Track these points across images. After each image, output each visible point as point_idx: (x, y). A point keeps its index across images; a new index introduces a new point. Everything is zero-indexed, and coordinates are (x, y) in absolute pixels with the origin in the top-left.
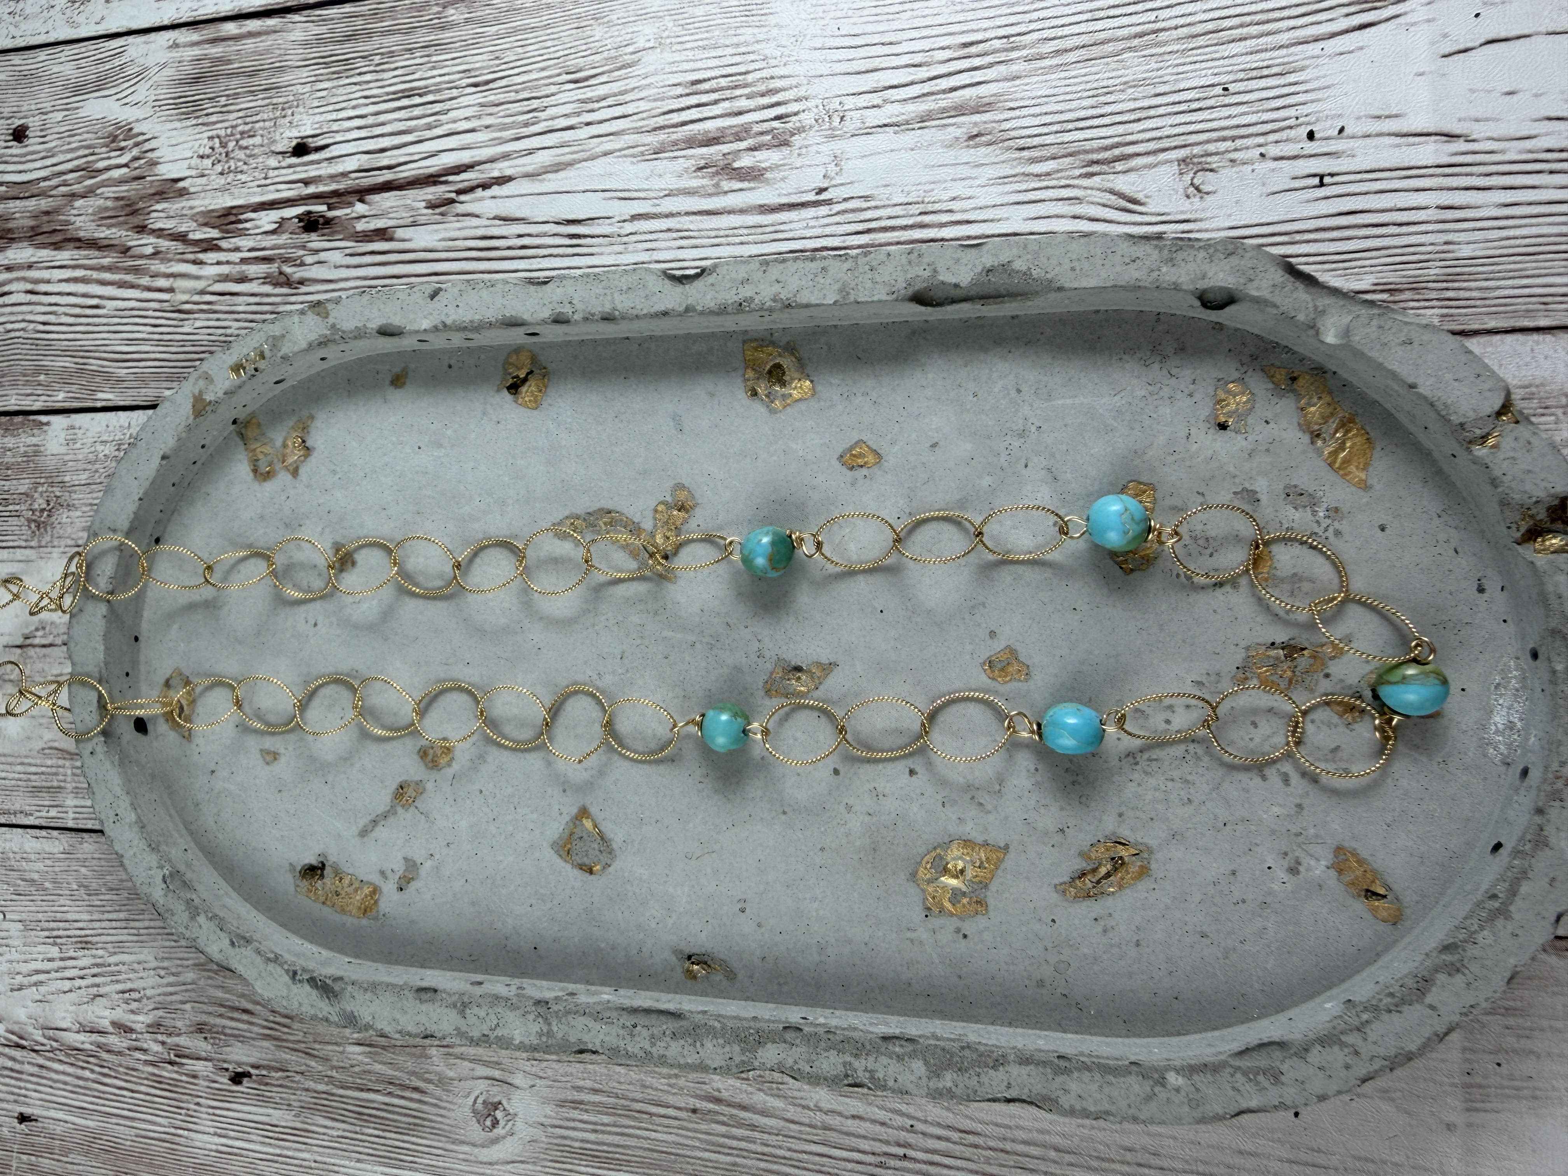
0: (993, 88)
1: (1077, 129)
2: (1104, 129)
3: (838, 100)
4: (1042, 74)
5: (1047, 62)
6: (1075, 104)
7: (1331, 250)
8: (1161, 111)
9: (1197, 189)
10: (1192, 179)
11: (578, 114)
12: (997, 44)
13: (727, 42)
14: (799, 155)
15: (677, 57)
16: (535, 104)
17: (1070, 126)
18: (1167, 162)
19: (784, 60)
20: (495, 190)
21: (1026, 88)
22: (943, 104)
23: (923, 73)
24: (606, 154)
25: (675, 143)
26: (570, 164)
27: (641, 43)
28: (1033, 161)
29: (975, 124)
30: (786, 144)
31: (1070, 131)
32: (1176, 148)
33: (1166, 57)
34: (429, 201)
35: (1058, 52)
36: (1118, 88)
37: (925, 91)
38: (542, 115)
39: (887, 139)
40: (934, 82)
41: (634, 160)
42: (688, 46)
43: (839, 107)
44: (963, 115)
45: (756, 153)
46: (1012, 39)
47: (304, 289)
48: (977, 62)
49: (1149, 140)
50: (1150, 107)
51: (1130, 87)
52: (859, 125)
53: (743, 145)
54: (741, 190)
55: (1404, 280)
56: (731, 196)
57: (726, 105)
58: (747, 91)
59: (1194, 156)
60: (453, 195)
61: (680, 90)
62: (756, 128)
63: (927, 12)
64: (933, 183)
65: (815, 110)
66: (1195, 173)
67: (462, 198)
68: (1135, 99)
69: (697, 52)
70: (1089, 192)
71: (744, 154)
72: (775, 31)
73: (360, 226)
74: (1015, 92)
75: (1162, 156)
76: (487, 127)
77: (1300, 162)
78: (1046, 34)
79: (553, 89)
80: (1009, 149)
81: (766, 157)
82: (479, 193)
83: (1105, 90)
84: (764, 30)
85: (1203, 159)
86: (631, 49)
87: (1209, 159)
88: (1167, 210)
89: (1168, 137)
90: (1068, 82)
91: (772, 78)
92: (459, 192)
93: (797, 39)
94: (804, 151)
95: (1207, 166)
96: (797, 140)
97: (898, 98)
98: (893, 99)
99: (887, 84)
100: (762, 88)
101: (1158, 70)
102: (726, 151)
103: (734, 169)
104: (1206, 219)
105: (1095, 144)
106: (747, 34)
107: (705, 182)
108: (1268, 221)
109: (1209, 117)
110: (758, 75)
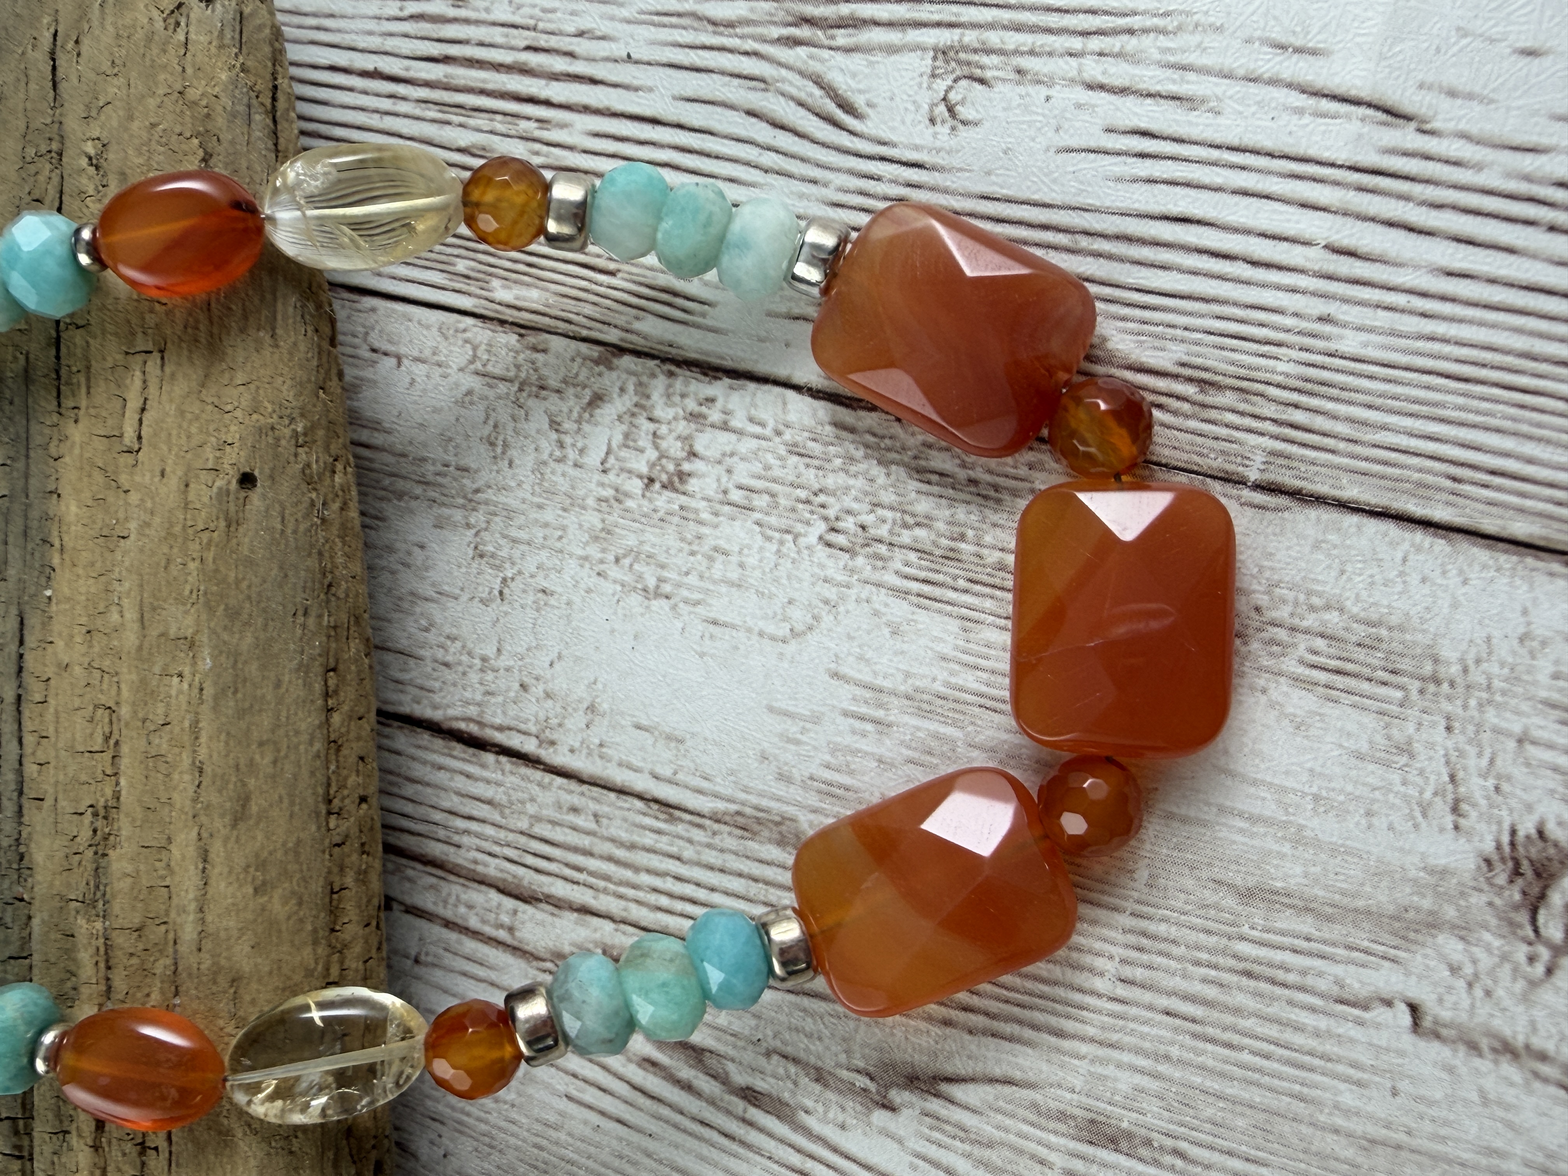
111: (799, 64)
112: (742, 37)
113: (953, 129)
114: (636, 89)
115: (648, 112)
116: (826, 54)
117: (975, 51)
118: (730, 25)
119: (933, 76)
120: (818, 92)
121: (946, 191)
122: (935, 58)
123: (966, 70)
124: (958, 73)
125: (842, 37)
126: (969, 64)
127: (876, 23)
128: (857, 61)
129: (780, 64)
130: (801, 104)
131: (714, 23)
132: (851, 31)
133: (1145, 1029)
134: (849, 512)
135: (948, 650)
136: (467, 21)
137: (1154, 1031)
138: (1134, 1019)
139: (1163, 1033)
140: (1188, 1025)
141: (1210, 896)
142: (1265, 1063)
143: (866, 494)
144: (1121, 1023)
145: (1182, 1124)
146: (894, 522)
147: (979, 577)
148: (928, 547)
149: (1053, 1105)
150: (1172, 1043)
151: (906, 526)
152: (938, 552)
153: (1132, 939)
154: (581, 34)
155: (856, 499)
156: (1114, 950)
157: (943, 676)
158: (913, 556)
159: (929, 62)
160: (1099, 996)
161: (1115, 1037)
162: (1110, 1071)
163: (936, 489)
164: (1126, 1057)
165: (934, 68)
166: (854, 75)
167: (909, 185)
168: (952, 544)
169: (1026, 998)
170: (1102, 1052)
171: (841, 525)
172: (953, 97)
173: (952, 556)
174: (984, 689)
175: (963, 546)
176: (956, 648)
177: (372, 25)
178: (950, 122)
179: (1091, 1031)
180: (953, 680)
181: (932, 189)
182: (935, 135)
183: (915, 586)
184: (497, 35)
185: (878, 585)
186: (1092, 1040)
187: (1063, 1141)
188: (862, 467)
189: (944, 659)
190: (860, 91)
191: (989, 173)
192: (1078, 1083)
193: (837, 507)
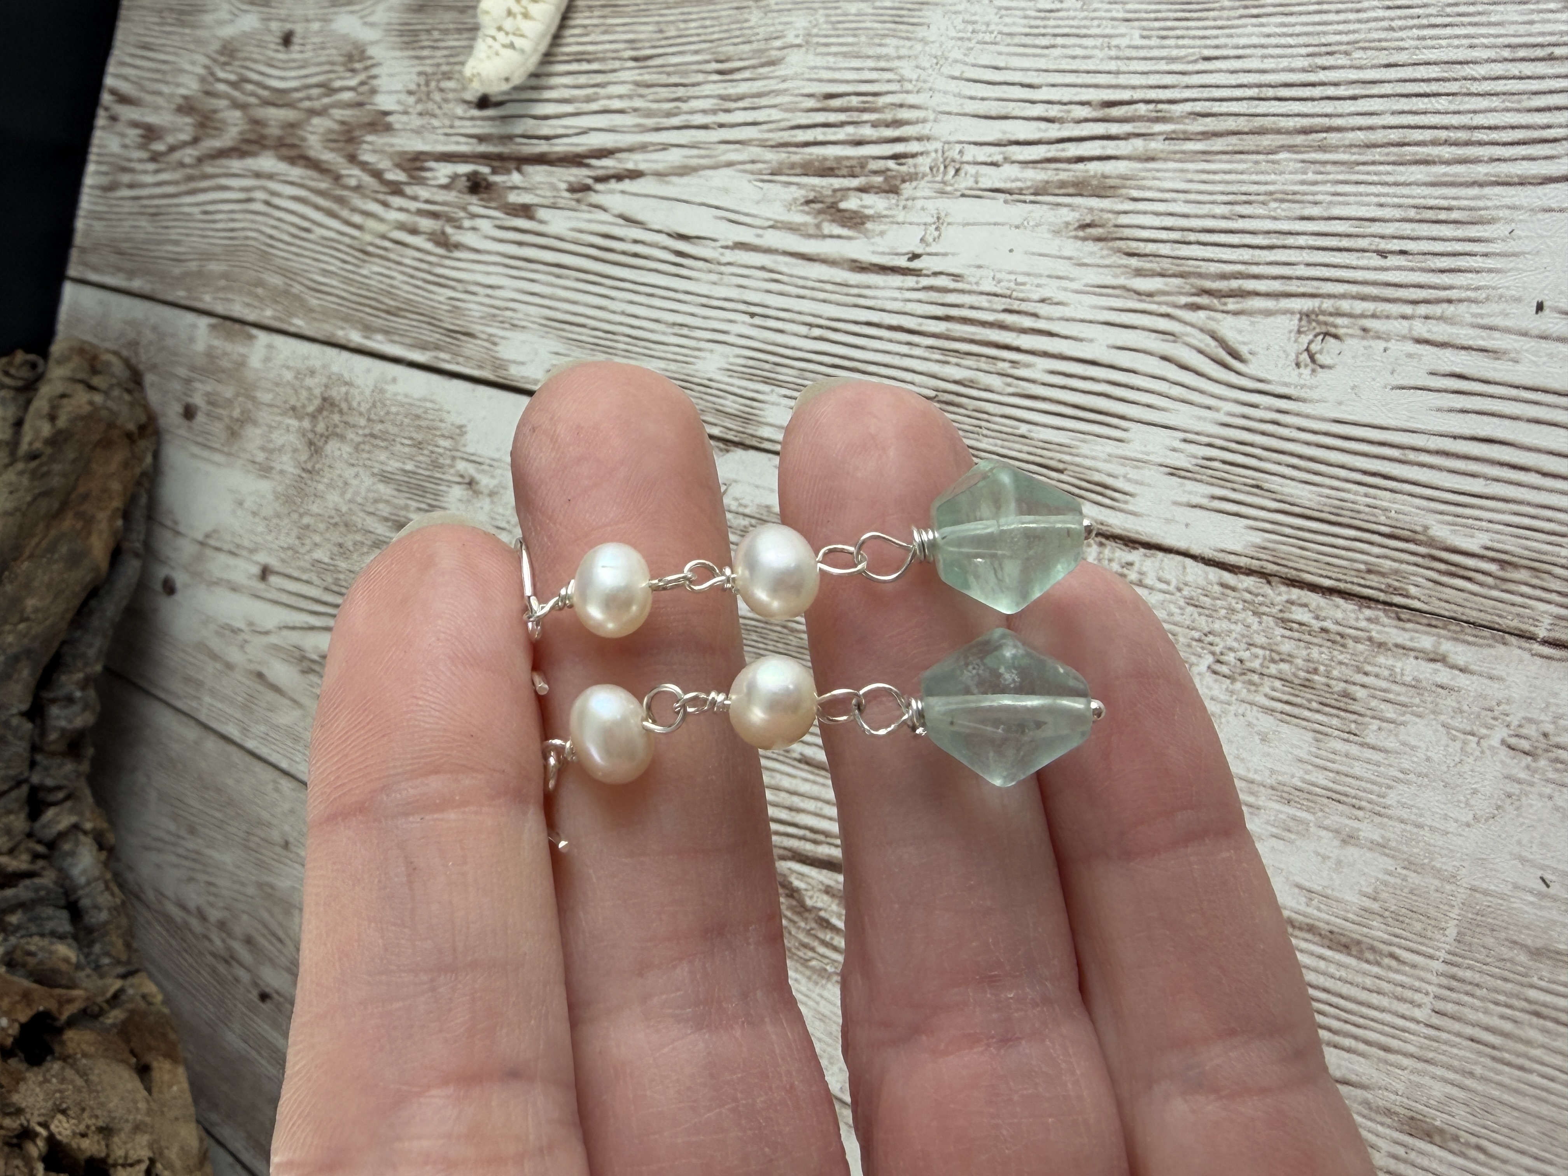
0: (1121, 167)
1: (1199, 243)
2: (1228, 250)
3: (958, 147)
4: (1180, 161)
5: (1190, 146)
6: (1205, 209)
7: (1447, 485)
8: (1301, 241)
9: (1312, 358)
10: (1310, 343)
11: (714, 112)
12: (1142, 109)
13: (871, 52)
14: (904, 207)
15: (820, 61)
16: (681, 92)
17: (1192, 237)
18: (1285, 312)
19: (920, 84)
20: (627, 185)
21: (1158, 175)
22: (1063, 176)
23: (1054, 131)
24: (730, 164)
25: (793, 166)
26: (695, 169)
27: (791, 39)
28: (1139, 273)
29: (1091, 210)
30: (892, 190)
31: (1189, 243)
32: (1304, 295)
33: (1329, 168)
34: (570, 183)
35: (1207, 135)
36: (1261, 198)
37: (1050, 155)
38: (684, 106)
39: (995, 207)
40: (1060, 146)
41: (752, 177)
42: (834, 49)
43: (957, 157)
44: (1081, 195)
45: (864, 196)
46: (1160, 106)
47: (457, 254)
48: (1115, 129)
49: (1275, 278)
50: (1290, 233)
51: (1275, 200)
52: (970, 183)
53: (855, 182)
54: (839, 237)
55: (1527, 553)
56: (829, 241)
57: (850, 129)
58: (873, 117)
59: (1323, 313)
60: (590, 181)
61: (811, 103)
62: (873, 165)
63: (1079, 52)
64: (1029, 275)
65: (933, 155)
66: (1316, 336)
67: (599, 187)
68: (1275, 218)
69: (840, 59)
70: (1189, 329)
71: (852, 193)
72: (919, 47)
73: (514, 198)
74: (1143, 179)
75: (1285, 303)
76: (635, 110)
77: (1448, 353)
78: (1199, 107)
79: (700, 78)
80: (1119, 250)
81: (874, 203)
82: (613, 185)
83: (1244, 198)
84: (908, 43)
85: (1331, 319)
86: (778, 43)
87: (1339, 321)
88: (1269, 377)
89: (1299, 278)
90: (1205, 177)
91: (901, 106)
92: (599, 180)
93: (939, 60)
94: (910, 203)
95: (1333, 330)
96: (907, 189)
97: (1021, 158)
98: (1014, 158)
99: (1013, 138)
100: (888, 116)
101: (1315, 183)
102: (837, 186)
103: (840, 211)
104: (1311, 401)
105: (1213, 268)
106: (891, 46)
107: (809, 219)
108: (1384, 423)
109: (1355, 263)
110: (888, 99)
111: (1200, 323)
112: (1159, 303)
113: (1313, 371)
114: (1081, 340)
115: (1089, 356)
116: (1219, 316)
117: (1331, 314)
118: (1150, 295)
119: (1299, 332)
120: (1213, 343)
121: (1307, 416)
122: (1300, 320)
123: (1324, 329)
124: (1318, 330)
125: (1232, 304)
126: (1326, 324)
127: (1257, 294)
128: (1243, 322)
129: (1186, 323)
130: (1201, 352)
131: (1139, 293)
132: (1239, 299)
133: (1455, 1051)
134: (1231, 649)
135: (1303, 755)
136: (962, 291)
137: (1462, 1053)
138: (1445, 1043)
139: (1468, 1055)
140: (1489, 1050)
141: (1506, 953)
142: (1551, 1085)
143: (1243, 636)
144: (1435, 1044)
145: (1485, 1127)
146: (1265, 658)
147: (1328, 701)
148: (1290, 677)
149: (1381, 1103)
150: (1476, 1063)
151: (1273, 661)
152: (1297, 681)
153: (1444, 981)
154: (1043, 301)
155: (1236, 639)
156: (1430, 988)
157: (1301, 773)
158: (1278, 684)
159: (1296, 322)
160: (1418, 1022)
161: (1431, 1055)
162: (1426, 1080)
163: (1296, 635)
164: (1439, 1071)
165: (1300, 327)
166: (1240, 332)
167: (1280, 411)
168: (1308, 676)
169: (1361, 1021)
170: (1420, 1066)
171: (1224, 658)
172: (1314, 347)
173: (1306, 685)
174: (1331, 785)
175: (1316, 677)
176: (1310, 753)
177: (897, 294)
178: (1311, 366)
179: (1411, 1049)
180: (1307, 777)
181: (1298, 415)
182: (1300, 375)
183: (1279, 706)
184: (983, 301)
185: (1251, 704)
186: (1412, 1056)
187: (1388, 1131)
188: (1240, 616)
189: (1300, 761)
190: (1244, 343)
191: (1340, 403)
192: (1400, 1087)
193: (1221, 645)
